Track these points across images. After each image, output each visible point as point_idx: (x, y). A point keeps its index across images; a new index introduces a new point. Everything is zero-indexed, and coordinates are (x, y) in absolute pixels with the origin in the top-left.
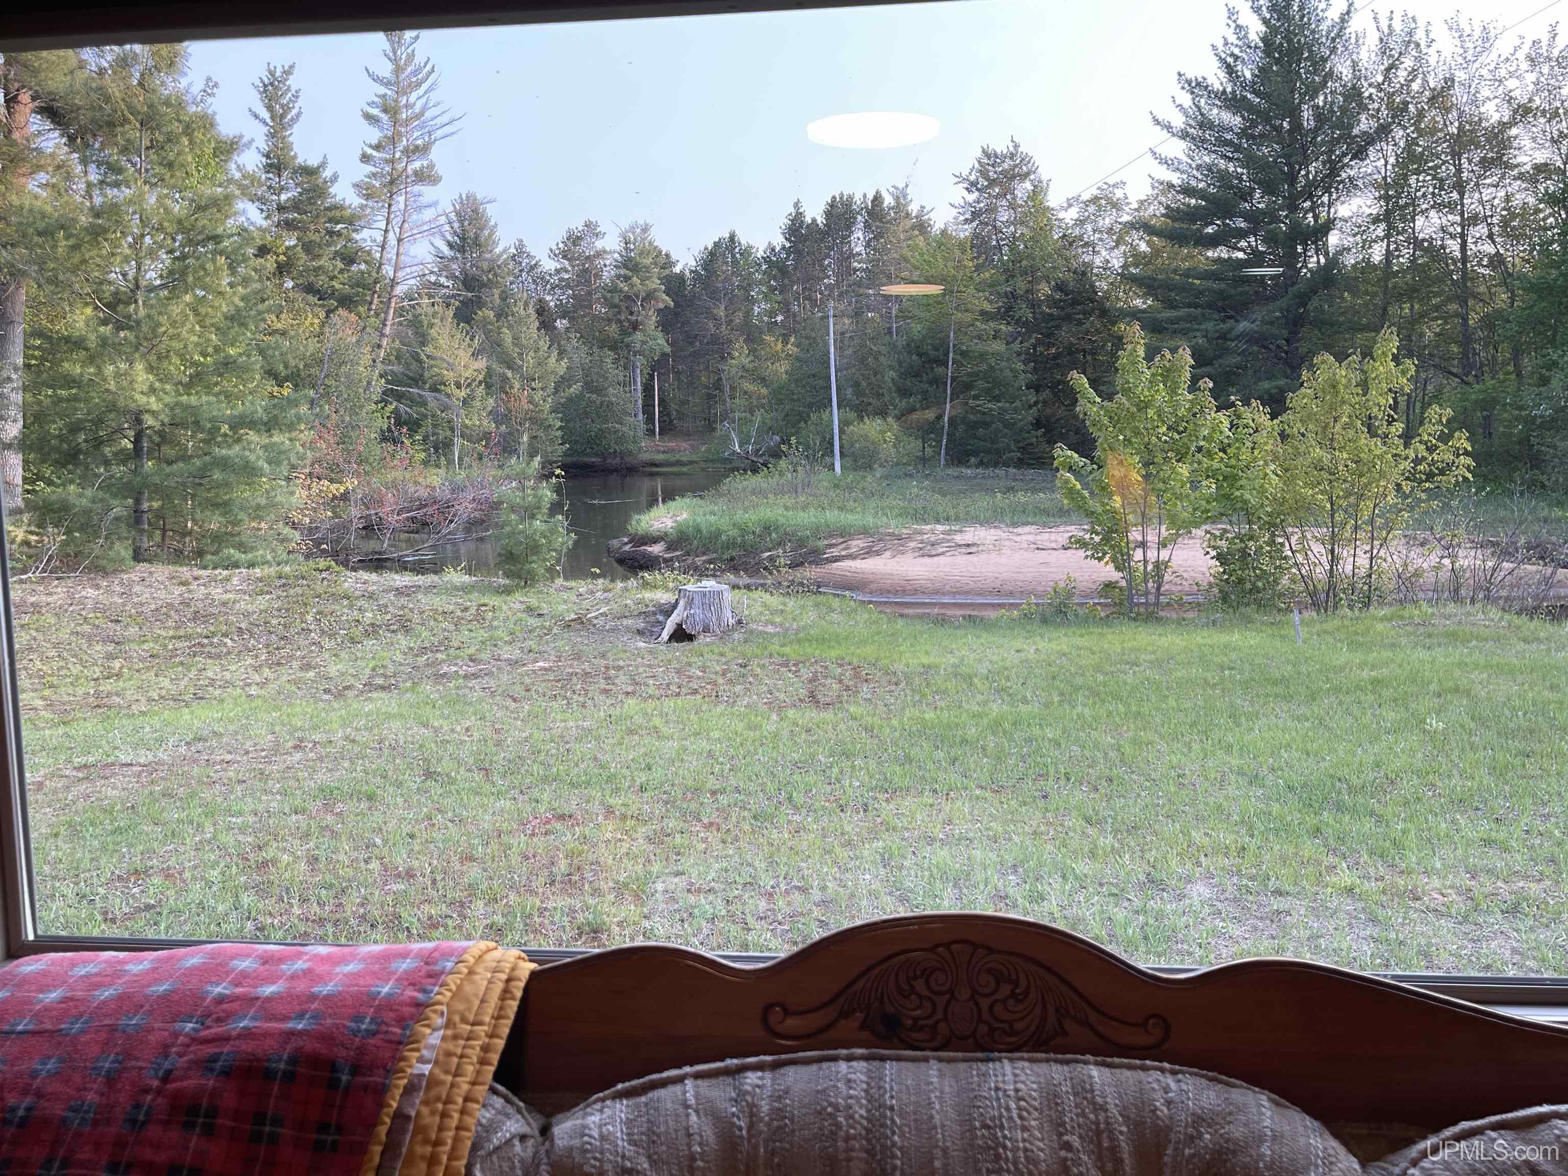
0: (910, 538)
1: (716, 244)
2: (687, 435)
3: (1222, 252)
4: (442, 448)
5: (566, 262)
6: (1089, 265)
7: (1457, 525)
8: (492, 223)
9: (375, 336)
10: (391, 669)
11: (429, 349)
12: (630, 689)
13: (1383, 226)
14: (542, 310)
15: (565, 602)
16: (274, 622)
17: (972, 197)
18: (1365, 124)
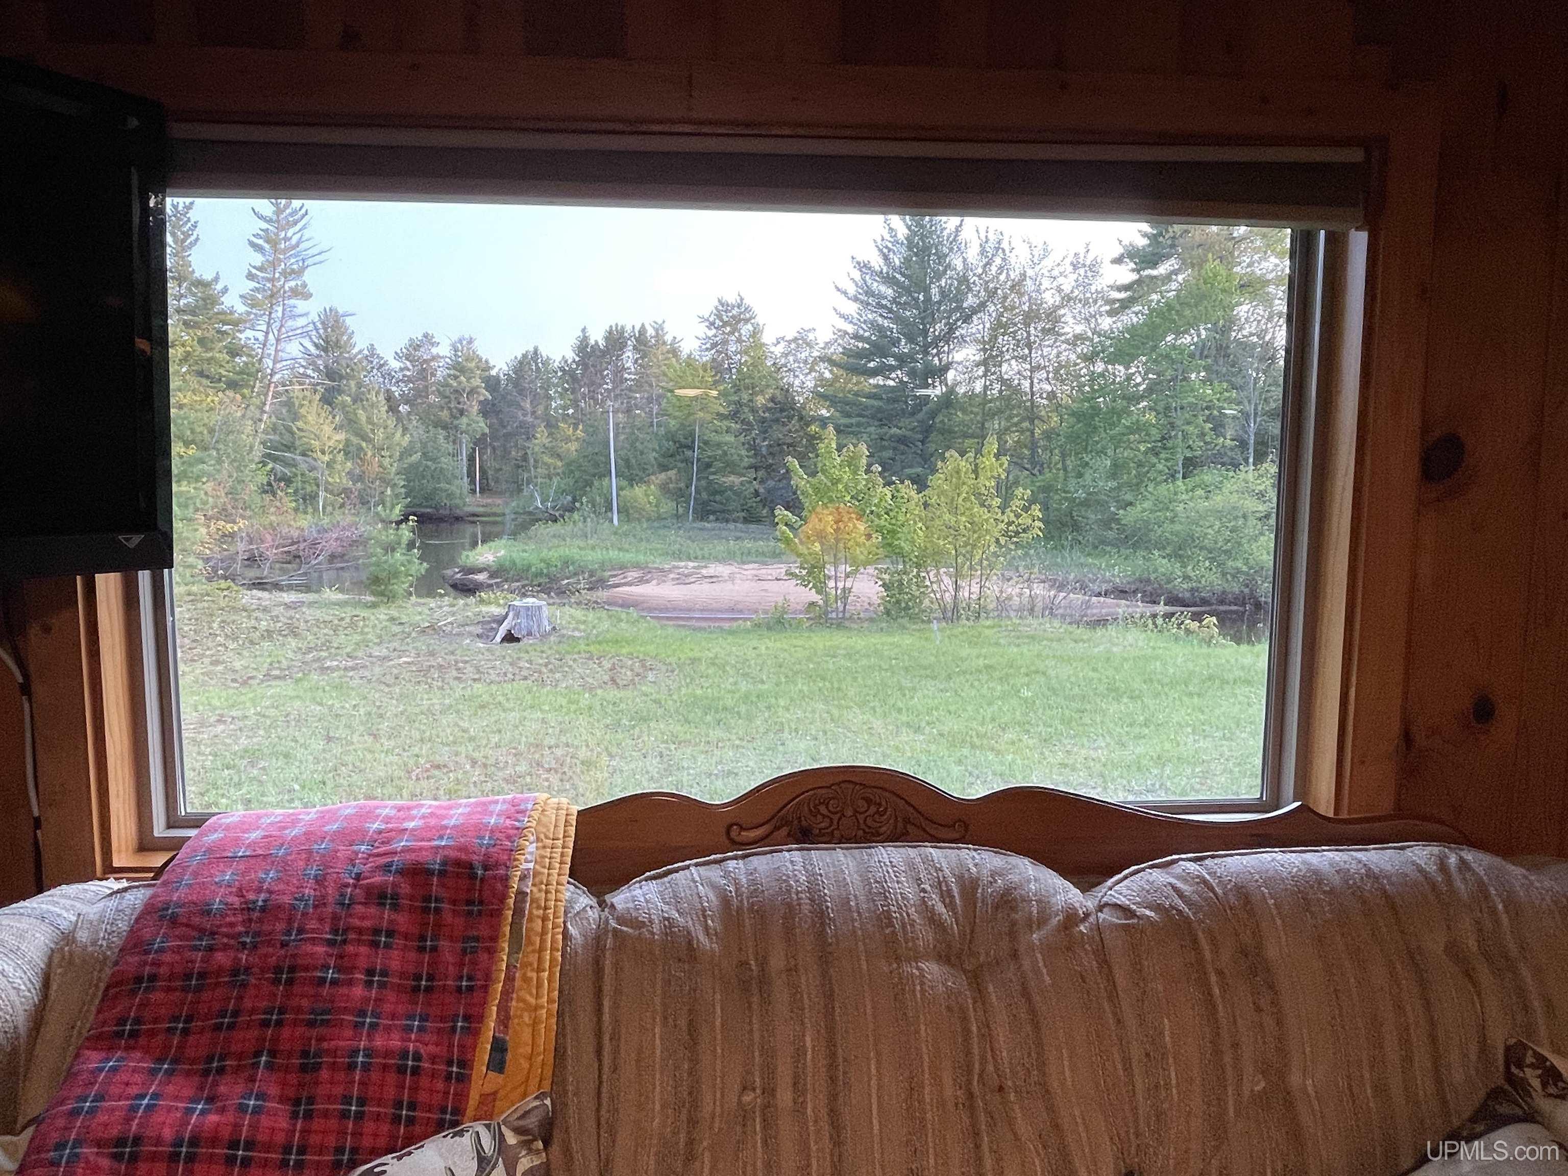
0: (670, 571)
1: (525, 356)
2: (501, 493)
3: (879, 380)
4: (309, 499)
5: (408, 363)
6: (791, 385)
7: (1033, 565)
8: (350, 331)
9: (258, 412)
10: (285, 664)
11: (300, 424)
12: (477, 676)
13: (983, 368)
14: (389, 398)
15: (420, 613)
16: (186, 629)
17: (711, 333)
18: (970, 301)
